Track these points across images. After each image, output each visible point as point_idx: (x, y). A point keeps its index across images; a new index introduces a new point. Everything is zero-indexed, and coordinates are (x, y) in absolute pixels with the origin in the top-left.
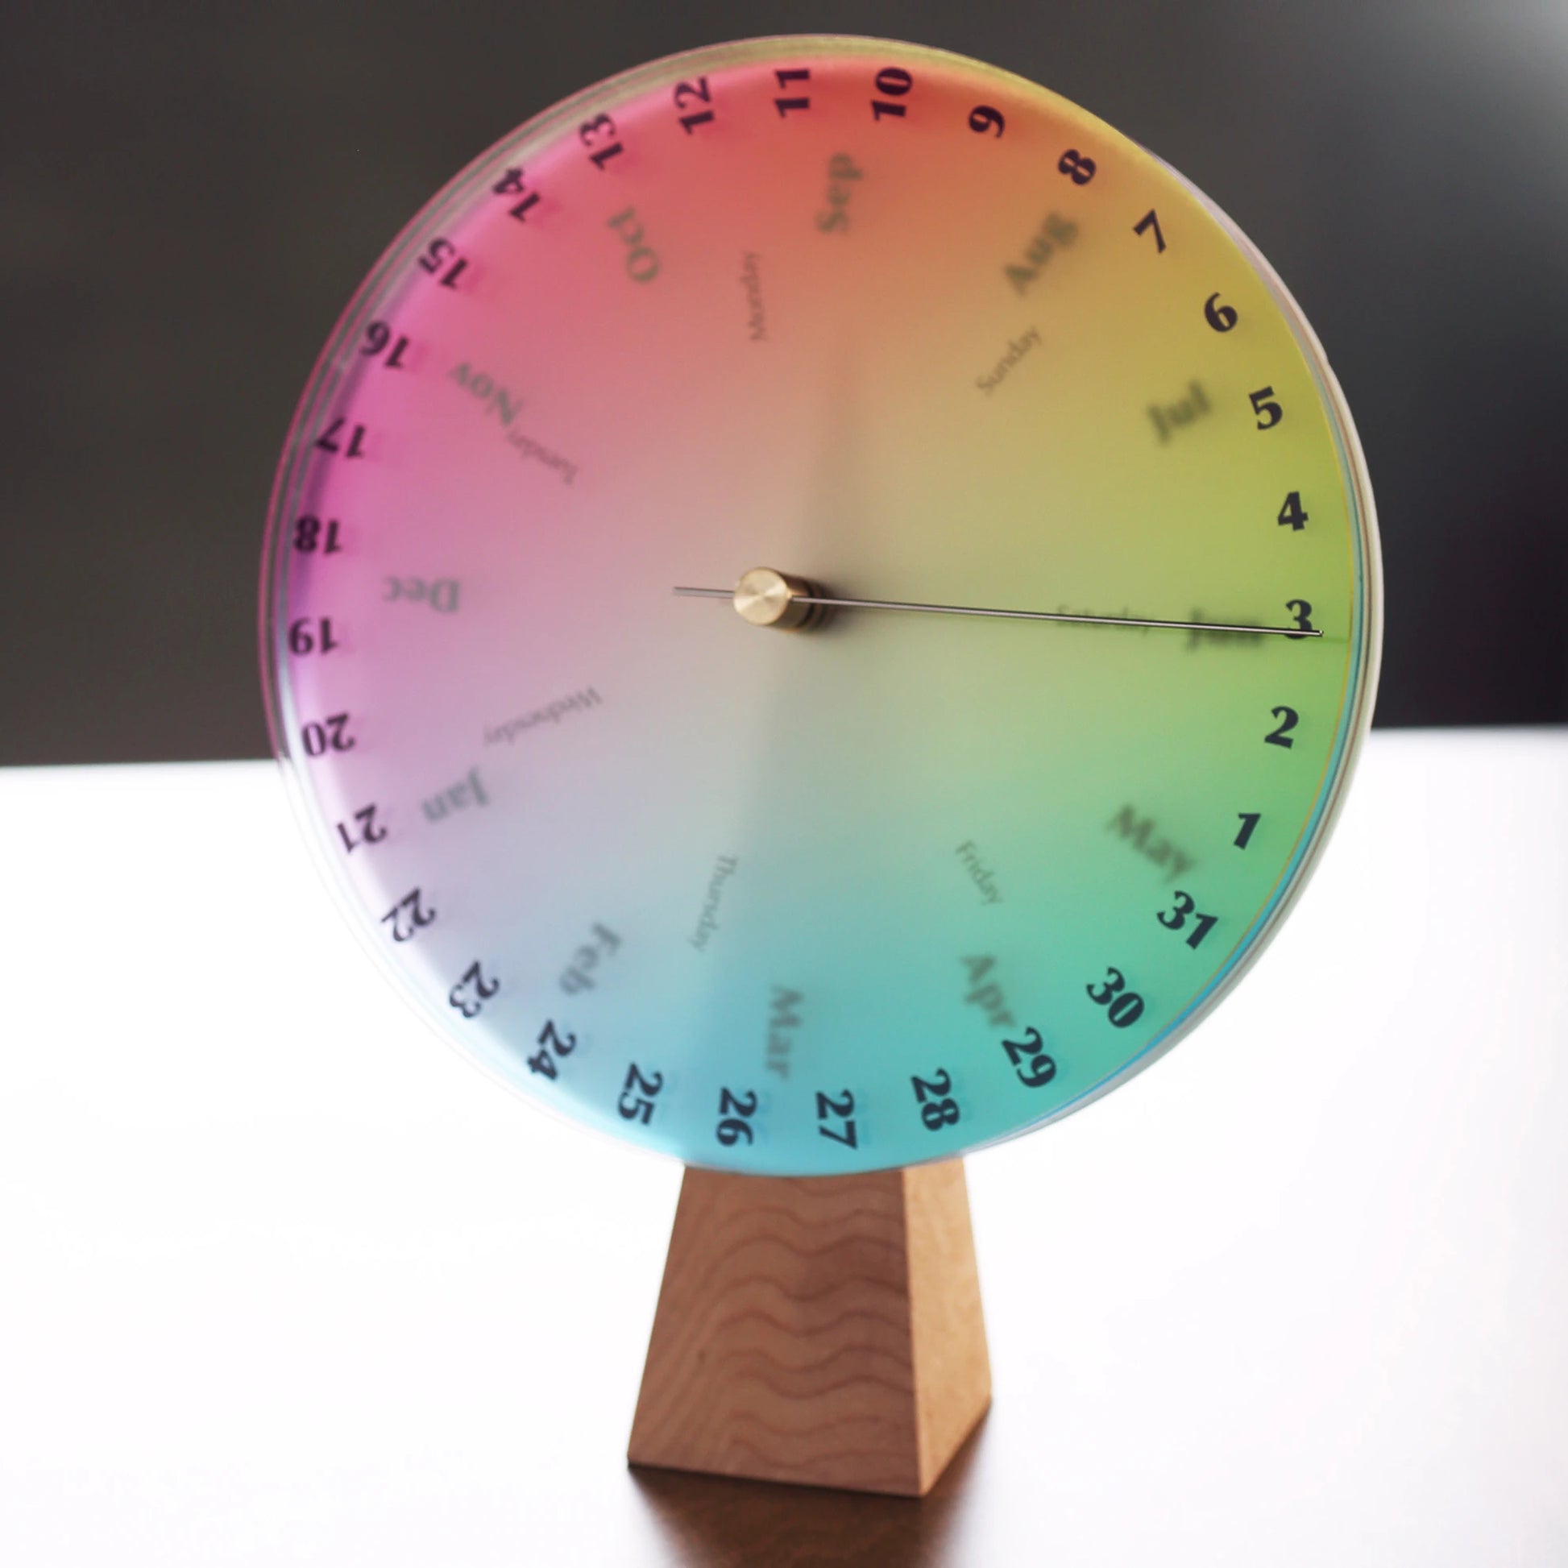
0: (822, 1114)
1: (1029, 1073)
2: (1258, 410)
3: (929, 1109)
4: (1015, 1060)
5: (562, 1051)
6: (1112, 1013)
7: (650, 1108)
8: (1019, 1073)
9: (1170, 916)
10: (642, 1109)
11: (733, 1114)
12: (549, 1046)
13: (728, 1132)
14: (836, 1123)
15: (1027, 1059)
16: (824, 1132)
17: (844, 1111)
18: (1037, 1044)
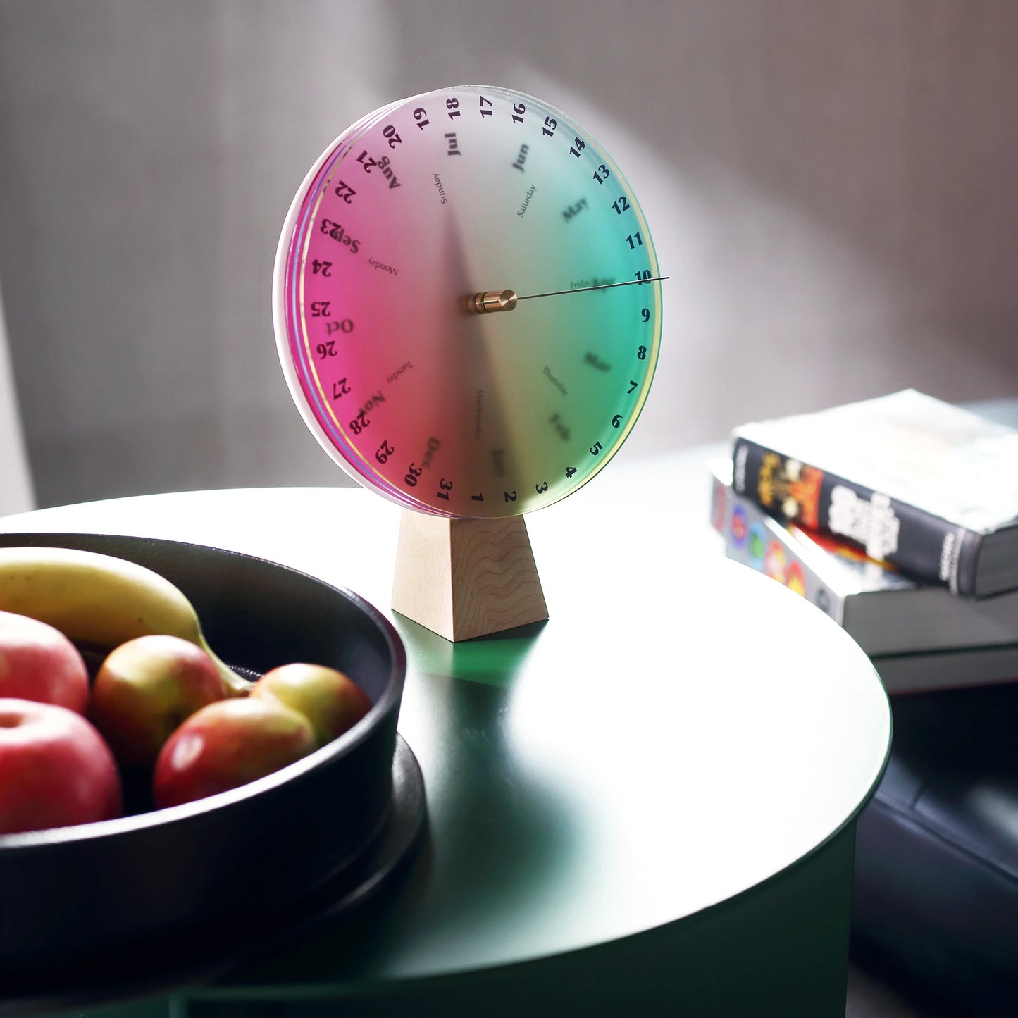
0: (340, 383)
1: (380, 454)
2: (595, 446)
3: (355, 422)
4: (382, 447)
5: (324, 272)
6: (408, 476)
7: (318, 315)
8: (379, 450)
9: (444, 483)
10: (317, 312)
11: (328, 348)
12: (324, 266)
13: (321, 349)
14: (339, 389)
15: (383, 451)
16: (335, 386)
17: (344, 391)
18: (389, 453)
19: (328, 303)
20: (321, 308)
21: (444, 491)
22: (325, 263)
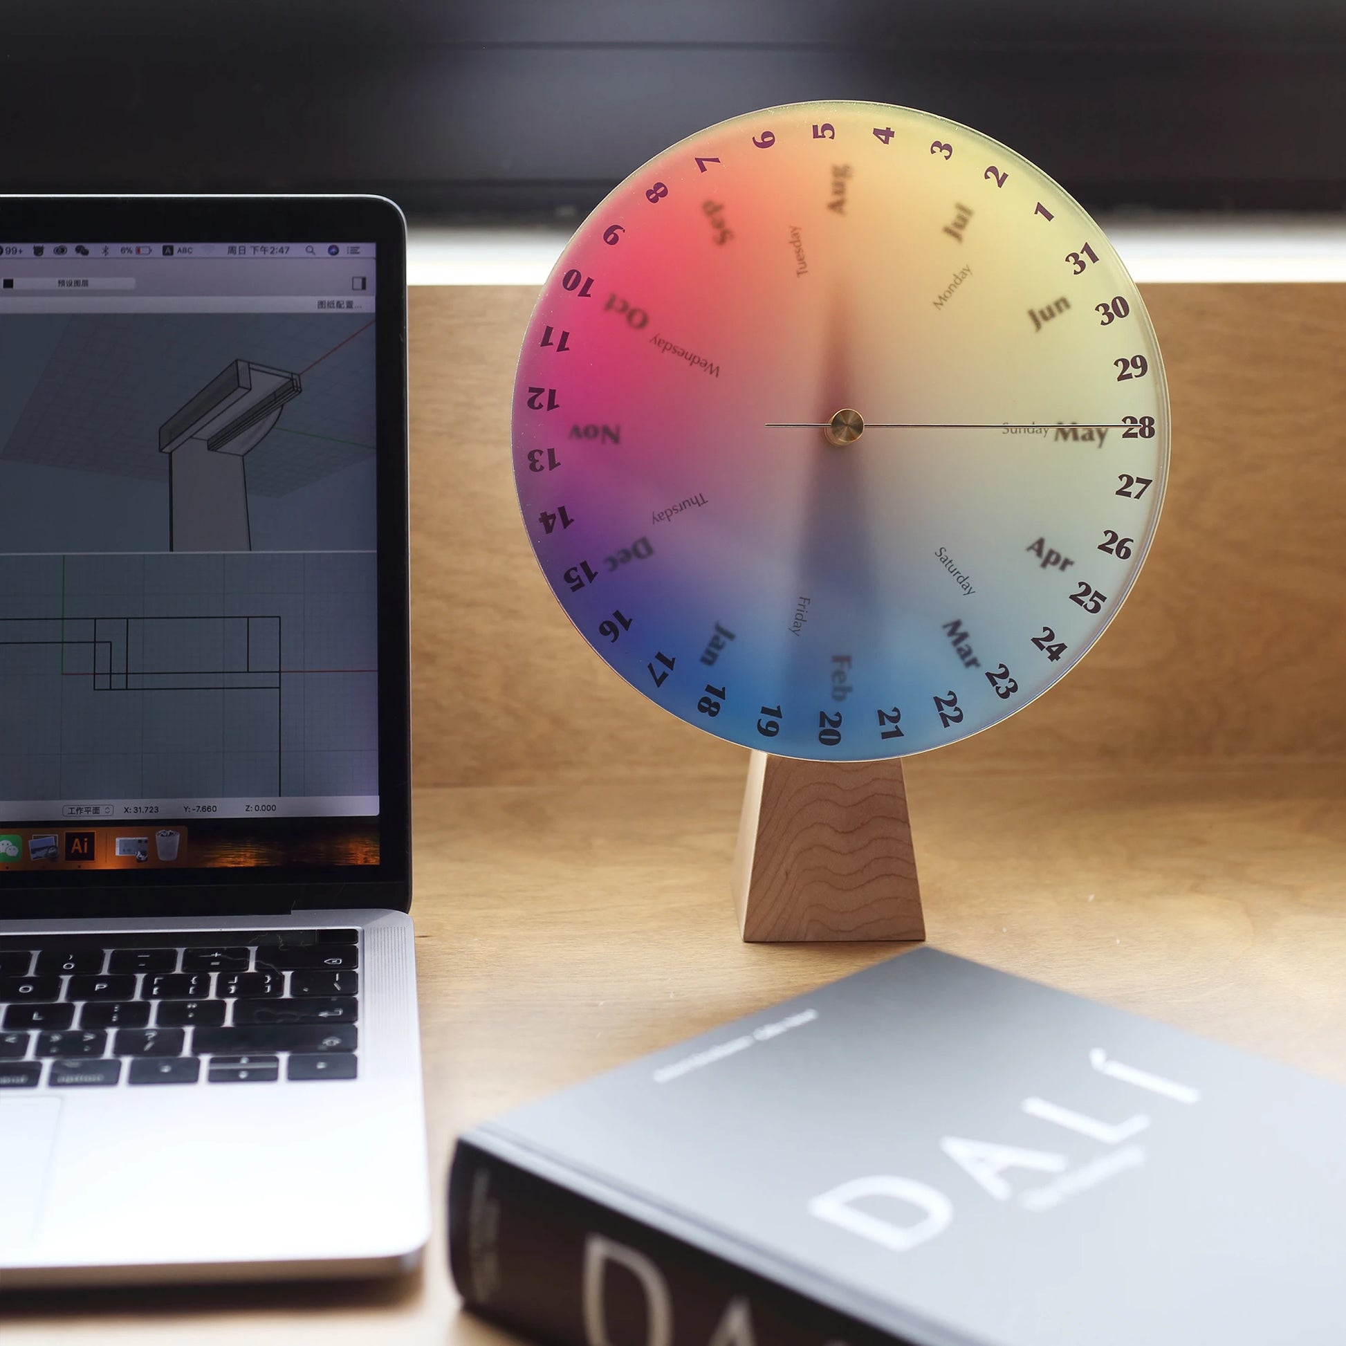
0: (1128, 494)
1: (1139, 371)
2: (823, 136)
3: (1142, 433)
4: (1130, 376)
5: (1051, 637)
6: (1120, 316)
7: (1097, 594)
8: (1136, 376)
9: (1078, 268)
10: (1096, 599)
11: (1113, 546)
12: (1046, 644)
13: (1123, 552)
14: (1135, 488)
15: (1131, 370)
16: (1138, 497)
17: (1130, 481)
18: (1125, 362)
19: (1073, 597)
20: (1086, 599)
21: (1084, 257)
22: (1042, 647)
